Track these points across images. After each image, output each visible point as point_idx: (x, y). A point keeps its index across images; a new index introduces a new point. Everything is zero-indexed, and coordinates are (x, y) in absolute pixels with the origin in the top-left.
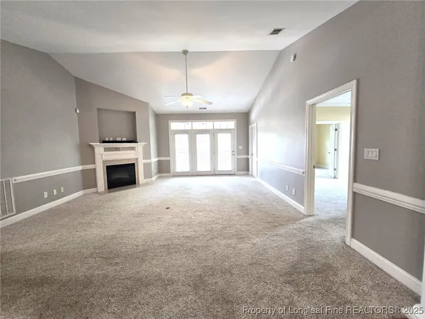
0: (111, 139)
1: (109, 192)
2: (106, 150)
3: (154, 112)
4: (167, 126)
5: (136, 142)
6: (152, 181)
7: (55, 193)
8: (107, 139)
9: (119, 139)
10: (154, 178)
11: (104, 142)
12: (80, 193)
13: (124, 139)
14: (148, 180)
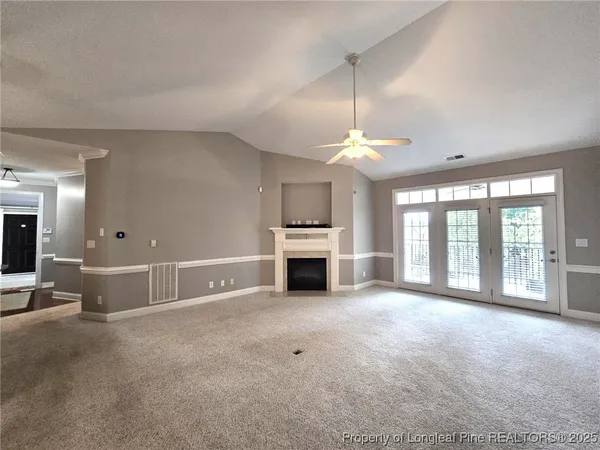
0: (299, 223)
1: (289, 295)
2: (288, 237)
3: (367, 178)
4: (390, 199)
5: (330, 227)
6: (353, 291)
7: (223, 285)
8: (294, 223)
9: (309, 222)
10: (357, 287)
11: (289, 226)
12: (256, 289)
13: (316, 223)
14: (348, 287)
